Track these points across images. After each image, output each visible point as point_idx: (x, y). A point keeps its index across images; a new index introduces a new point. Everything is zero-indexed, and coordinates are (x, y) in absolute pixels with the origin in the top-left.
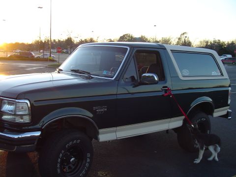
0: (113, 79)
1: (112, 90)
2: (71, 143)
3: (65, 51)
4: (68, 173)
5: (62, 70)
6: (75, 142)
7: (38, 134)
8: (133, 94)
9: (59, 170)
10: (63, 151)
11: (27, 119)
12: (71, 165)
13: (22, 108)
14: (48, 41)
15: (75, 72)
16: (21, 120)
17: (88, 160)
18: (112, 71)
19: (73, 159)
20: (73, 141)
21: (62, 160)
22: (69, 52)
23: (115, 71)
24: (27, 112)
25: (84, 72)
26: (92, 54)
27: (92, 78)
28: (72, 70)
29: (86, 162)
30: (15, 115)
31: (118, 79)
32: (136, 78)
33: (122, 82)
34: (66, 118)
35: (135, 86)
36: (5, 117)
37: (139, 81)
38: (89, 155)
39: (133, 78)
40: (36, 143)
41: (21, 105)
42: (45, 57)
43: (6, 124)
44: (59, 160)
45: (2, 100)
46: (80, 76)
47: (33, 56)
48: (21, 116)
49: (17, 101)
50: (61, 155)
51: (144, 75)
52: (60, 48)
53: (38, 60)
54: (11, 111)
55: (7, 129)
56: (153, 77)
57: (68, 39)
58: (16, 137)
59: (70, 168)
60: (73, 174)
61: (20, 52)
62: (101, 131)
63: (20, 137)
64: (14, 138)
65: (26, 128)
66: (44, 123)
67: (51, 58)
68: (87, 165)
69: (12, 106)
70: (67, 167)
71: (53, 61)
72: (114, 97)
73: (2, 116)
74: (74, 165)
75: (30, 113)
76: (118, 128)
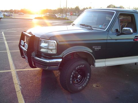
0: (105, 30)
1: (104, 37)
2: (79, 67)
3: (74, 14)
4: (76, 83)
5: (74, 24)
6: (81, 66)
7: (60, 60)
8: (116, 40)
9: (71, 82)
10: (74, 71)
11: (54, 52)
12: (78, 79)
13: (52, 45)
14: (65, 8)
15: (83, 25)
16: (51, 52)
17: (88, 77)
18: (104, 26)
19: (79, 76)
20: (80, 66)
21: (73, 76)
22: (77, 15)
23: (106, 25)
24: (54, 48)
25: (87, 26)
26: (93, 15)
27: (93, 29)
28: (81, 25)
29: (87, 78)
30: (48, 49)
31: (108, 31)
32: (119, 31)
33: (110, 32)
34: (76, 52)
35: (118, 35)
36: (42, 50)
37: (121, 32)
38: (89, 74)
39: (117, 30)
40: (59, 66)
41: (51, 44)
42: (63, 17)
43: (42, 54)
44: (72, 76)
45: (41, 40)
46: (85, 28)
47: (56, 17)
48: (51, 50)
49: (49, 41)
50: (73, 73)
51: (124, 28)
52: (72, 12)
53: (59, 19)
54: (46, 47)
55: (43, 56)
56: (129, 30)
57: (77, 7)
58: (48, 61)
59: (77, 81)
60: (79, 85)
61: (49, 14)
62: (96, 61)
63: (50, 61)
64: (47, 62)
65: (54, 56)
66: (64, 55)
67: (67, 18)
68: (87, 80)
69: (46, 44)
70: (76, 80)
71: (68, 20)
72: (105, 41)
73: (41, 49)
74: (79, 79)
75: (57, 48)
76: (107, 60)
